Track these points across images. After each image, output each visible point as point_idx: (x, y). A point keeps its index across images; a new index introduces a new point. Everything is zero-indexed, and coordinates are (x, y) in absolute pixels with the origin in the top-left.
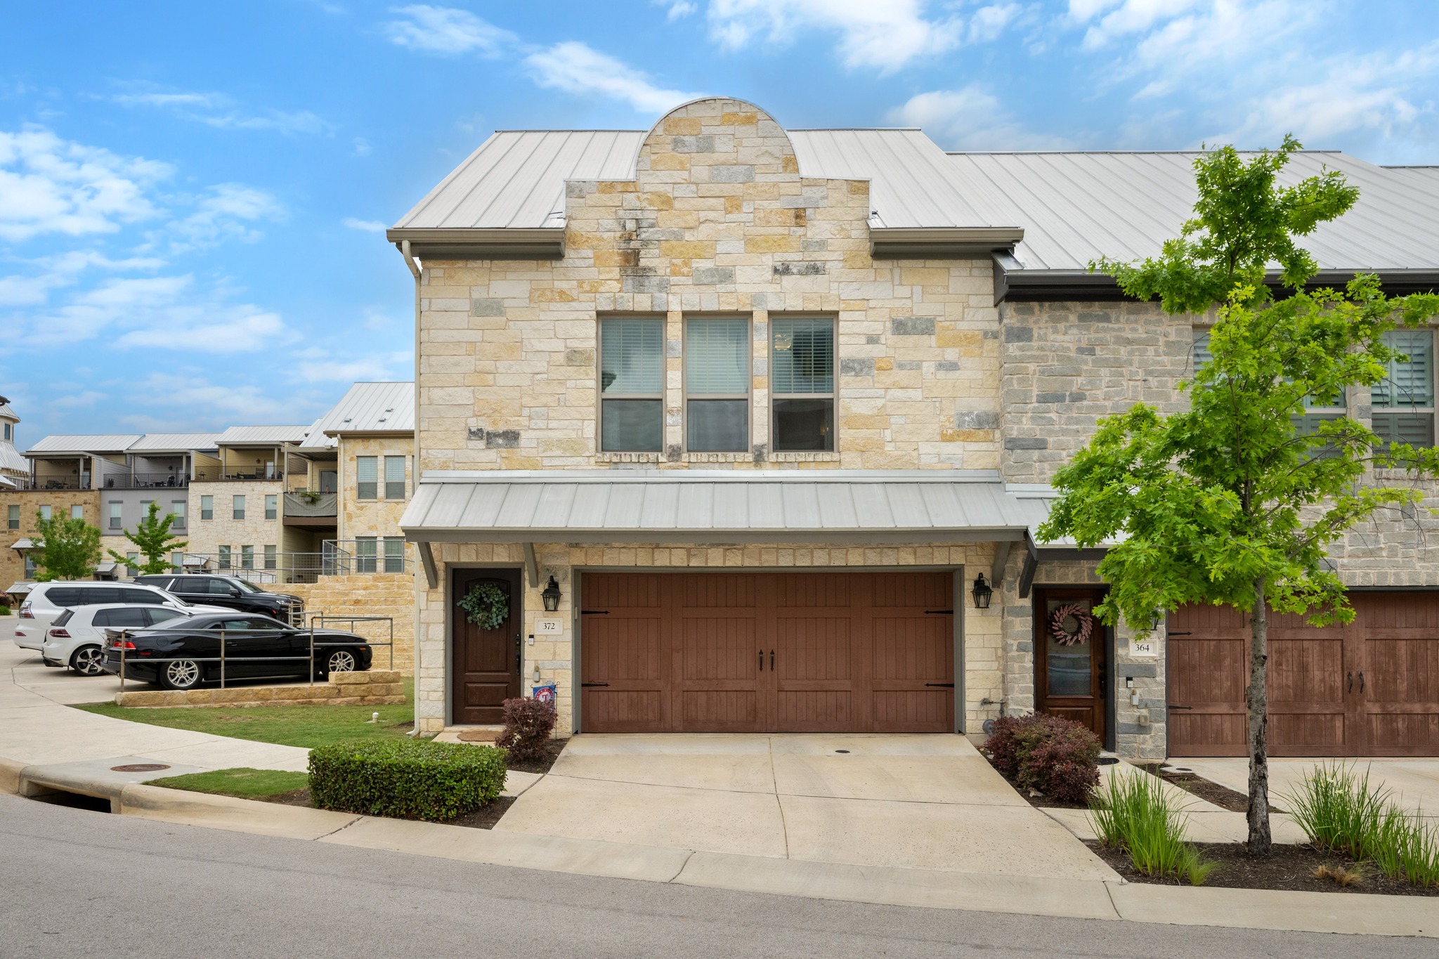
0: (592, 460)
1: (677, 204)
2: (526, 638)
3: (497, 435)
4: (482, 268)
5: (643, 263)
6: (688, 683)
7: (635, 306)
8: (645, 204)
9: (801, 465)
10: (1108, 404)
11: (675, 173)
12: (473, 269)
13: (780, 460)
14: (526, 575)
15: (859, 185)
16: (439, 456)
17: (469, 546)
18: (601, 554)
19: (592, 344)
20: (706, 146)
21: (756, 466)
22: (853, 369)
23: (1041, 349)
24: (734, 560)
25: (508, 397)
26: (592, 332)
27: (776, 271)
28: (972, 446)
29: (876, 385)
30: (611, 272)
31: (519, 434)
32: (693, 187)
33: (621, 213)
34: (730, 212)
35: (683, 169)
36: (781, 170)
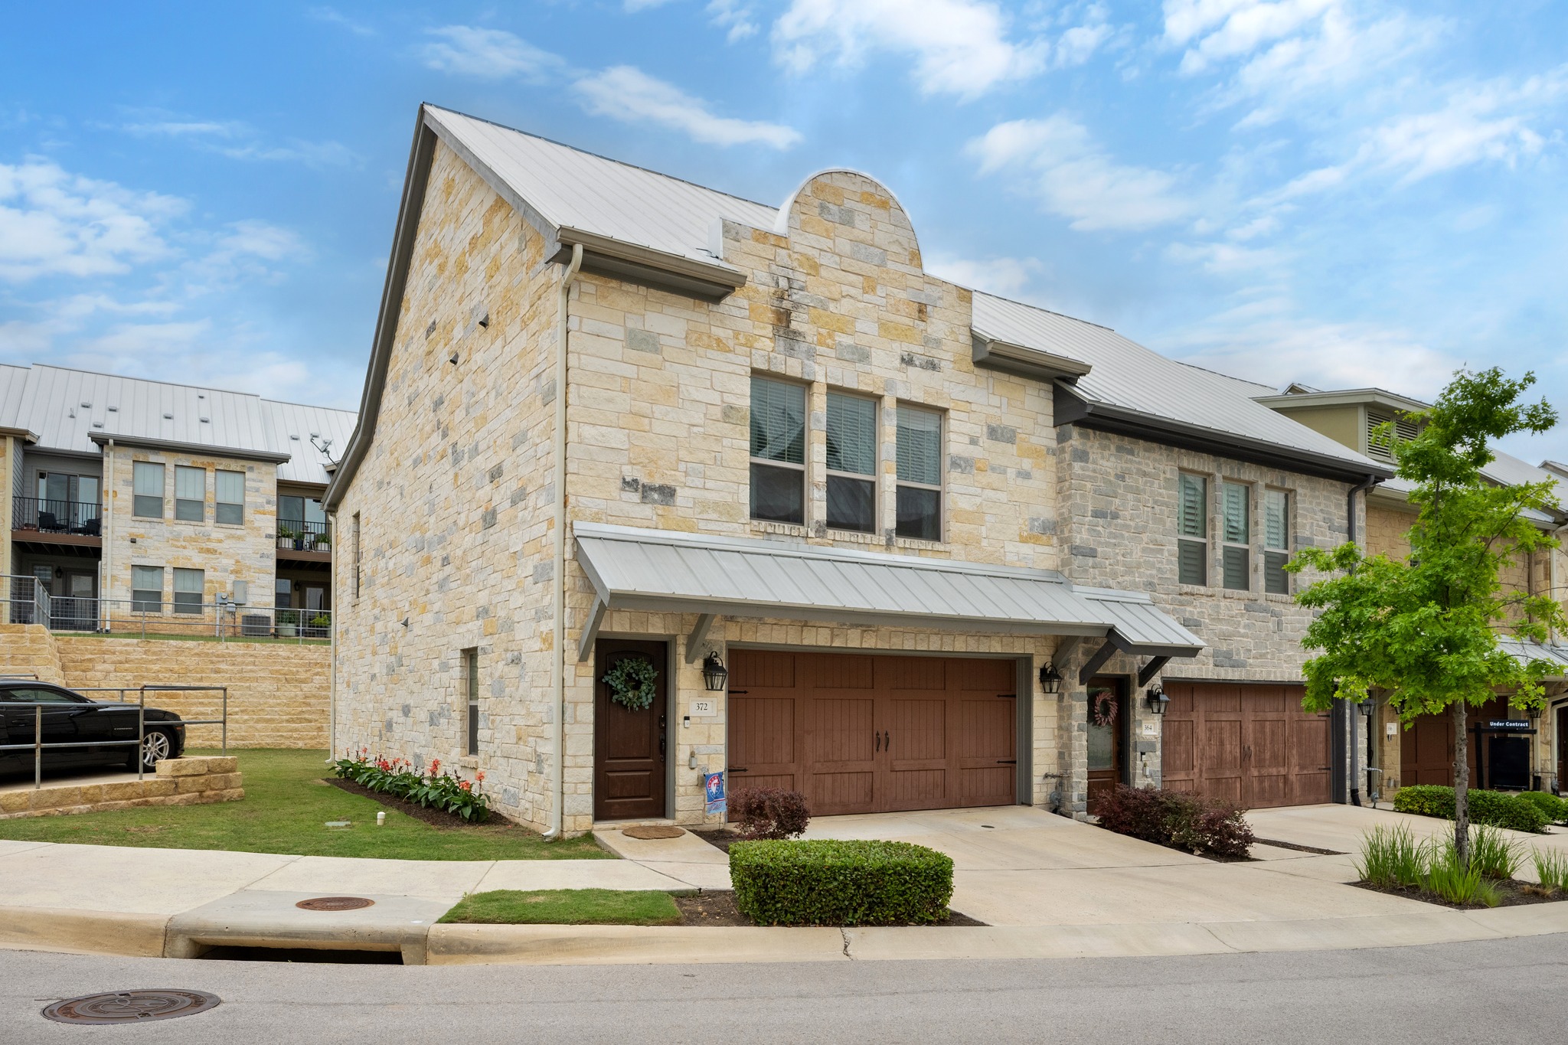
0: (748, 527)
1: (823, 272)
2: (680, 720)
3: (652, 489)
4: (637, 294)
5: (794, 325)
6: (818, 765)
7: (788, 370)
8: (795, 264)
9: (921, 552)
10: (1132, 523)
11: (822, 239)
12: (627, 292)
13: (907, 546)
14: (681, 650)
15: (965, 293)
16: (590, 505)
17: (623, 614)
18: (754, 629)
19: (746, 402)
20: (847, 219)
21: (886, 550)
22: (960, 467)
23: (1094, 471)
24: (870, 642)
25: (664, 447)
26: (748, 391)
27: (903, 359)
28: (1039, 549)
29: (976, 484)
30: (764, 328)
31: (675, 490)
32: (837, 259)
33: (774, 267)
34: (867, 293)
35: (828, 237)
36: (908, 262)
